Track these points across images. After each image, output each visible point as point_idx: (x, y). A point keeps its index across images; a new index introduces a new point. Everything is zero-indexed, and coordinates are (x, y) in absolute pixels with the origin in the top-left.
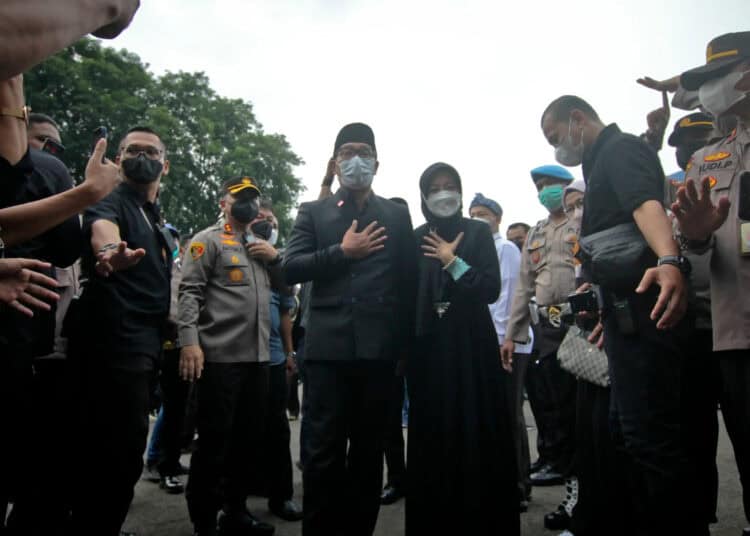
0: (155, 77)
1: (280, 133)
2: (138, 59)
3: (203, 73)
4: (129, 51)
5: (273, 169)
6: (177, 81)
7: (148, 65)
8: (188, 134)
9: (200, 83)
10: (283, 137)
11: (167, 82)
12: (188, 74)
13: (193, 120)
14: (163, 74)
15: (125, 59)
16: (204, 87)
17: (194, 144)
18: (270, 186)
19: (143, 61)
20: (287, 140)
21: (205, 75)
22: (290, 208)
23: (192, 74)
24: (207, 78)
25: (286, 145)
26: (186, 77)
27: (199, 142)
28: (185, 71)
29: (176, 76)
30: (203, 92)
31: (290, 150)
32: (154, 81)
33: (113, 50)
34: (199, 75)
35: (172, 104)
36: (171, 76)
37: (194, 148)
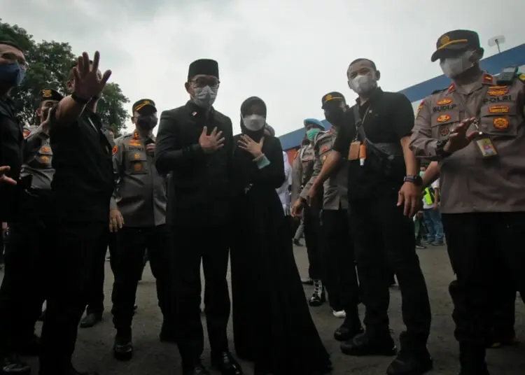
0: (36, 44)
1: (115, 83)
2: (25, 32)
3: (68, 43)
4: (19, 27)
5: (110, 104)
6: (50, 47)
7: (31, 36)
8: (56, 80)
9: (65, 49)
10: (117, 85)
11: (44, 47)
12: (58, 44)
13: (60, 72)
14: (41, 43)
15: (15, 31)
16: (68, 52)
17: (61, 87)
18: (108, 114)
19: (28, 33)
20: (119, 87)
21: (69, 45)
22: (120, 127)
23: (60, 44)
24: (70, 47)
25: (119, 90)
26: (56, 45)
27: (63, 85)
28: (56, 41)
29: (50, 44)
30: (67, 55)
31: (120, 93)
32: (35, 47)
33: (9, 25)
34: (65, 45)
35: (46, 61)
36: (46, 44)
37: (60, 89)
